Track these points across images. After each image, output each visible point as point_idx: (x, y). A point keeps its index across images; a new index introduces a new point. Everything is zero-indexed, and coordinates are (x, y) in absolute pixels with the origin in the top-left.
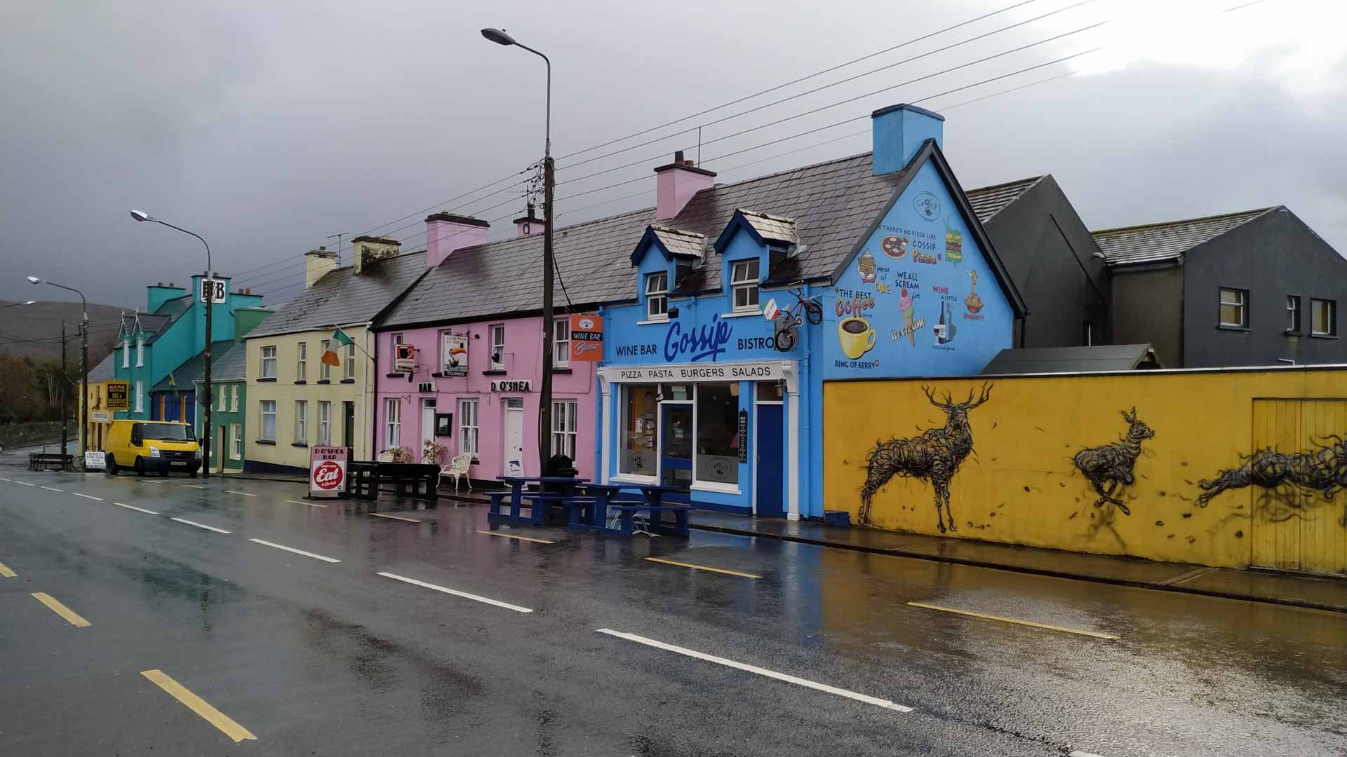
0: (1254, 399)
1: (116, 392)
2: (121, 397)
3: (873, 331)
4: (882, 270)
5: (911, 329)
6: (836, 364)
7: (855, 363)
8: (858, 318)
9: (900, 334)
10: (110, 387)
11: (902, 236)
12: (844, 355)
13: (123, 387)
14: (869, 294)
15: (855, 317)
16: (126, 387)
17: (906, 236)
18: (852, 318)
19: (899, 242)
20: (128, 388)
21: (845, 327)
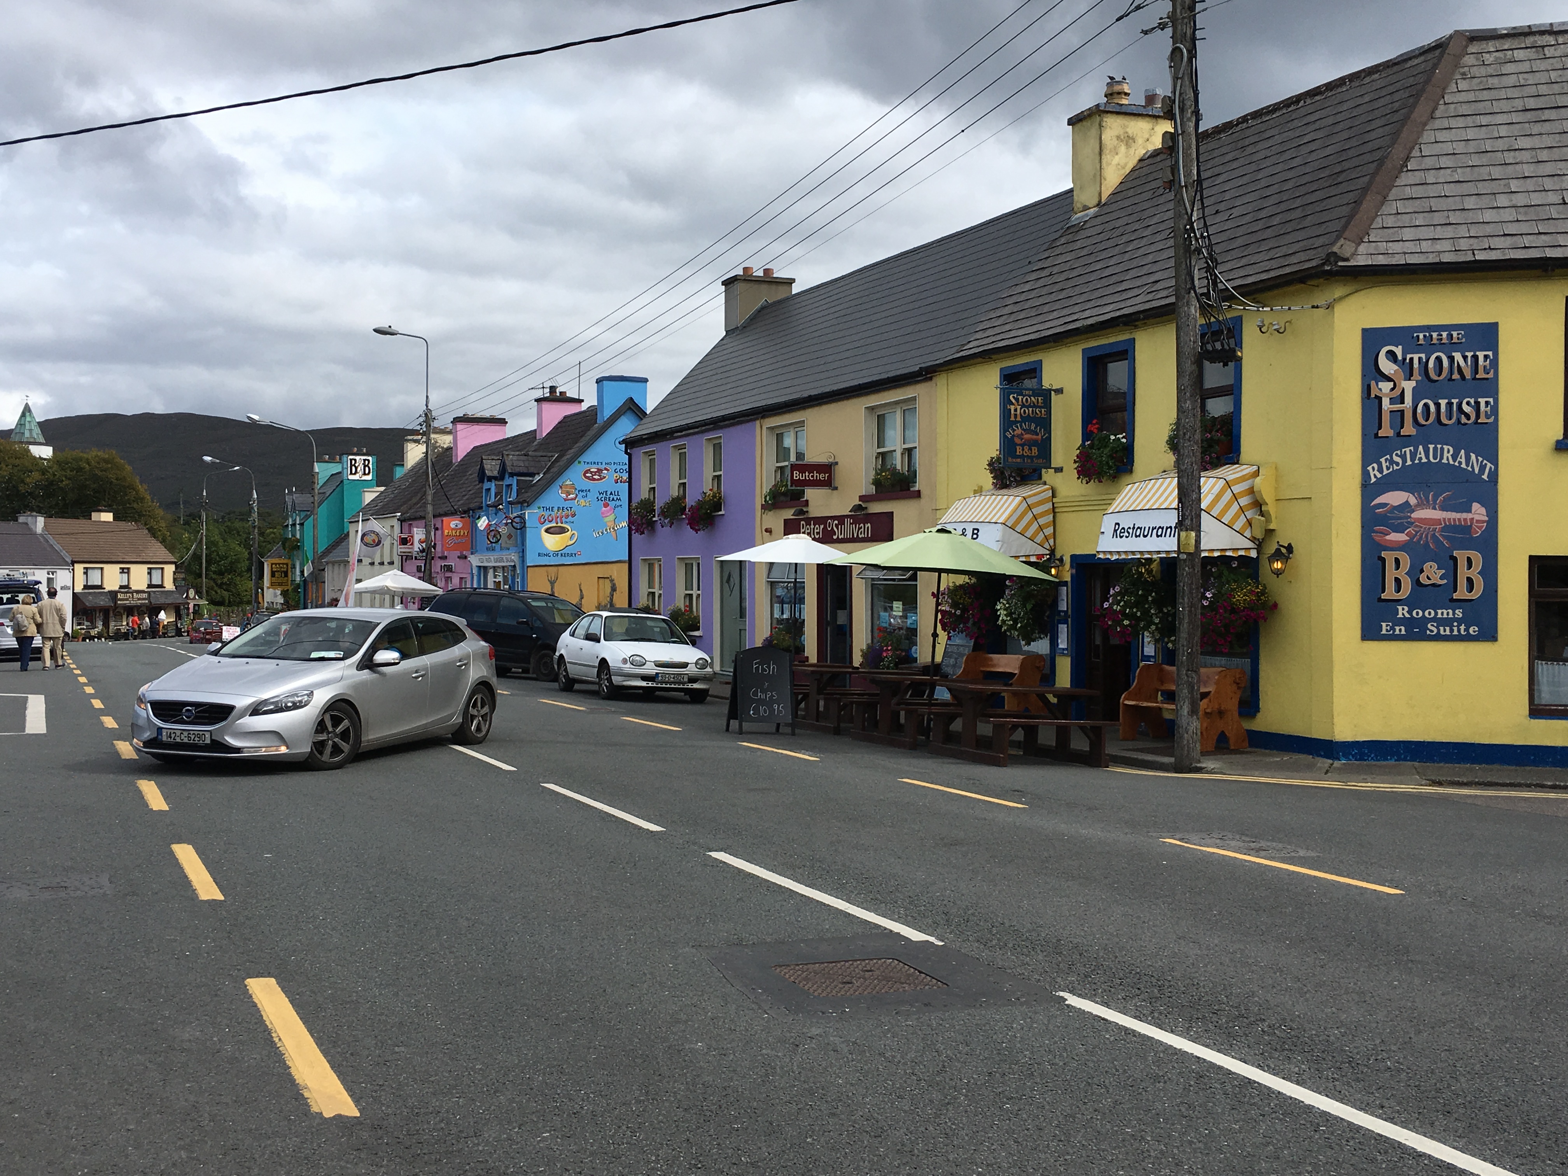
0: (599, 578)
1: (278, 571)
2: (283, 576)
3: (573, 532)
4: (582, 491)
5: (613, 529)
6: (539, 555)
7: (556, 554)
8: (560, 524)
9: (602, 533)
10: (273, 566)
11: (602, 467)
12: (546, 549)
13: (285, 566)
14: (571, 508)
15: (557, 523)
16: (287, 566)
17: (608, 467)
18: (554, 525)
19: (599, 471)
20: (290, 566)
21: (547, 531)
